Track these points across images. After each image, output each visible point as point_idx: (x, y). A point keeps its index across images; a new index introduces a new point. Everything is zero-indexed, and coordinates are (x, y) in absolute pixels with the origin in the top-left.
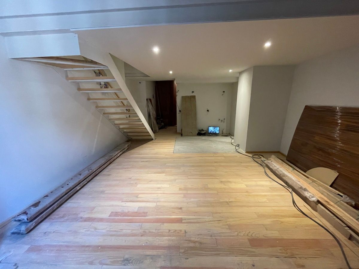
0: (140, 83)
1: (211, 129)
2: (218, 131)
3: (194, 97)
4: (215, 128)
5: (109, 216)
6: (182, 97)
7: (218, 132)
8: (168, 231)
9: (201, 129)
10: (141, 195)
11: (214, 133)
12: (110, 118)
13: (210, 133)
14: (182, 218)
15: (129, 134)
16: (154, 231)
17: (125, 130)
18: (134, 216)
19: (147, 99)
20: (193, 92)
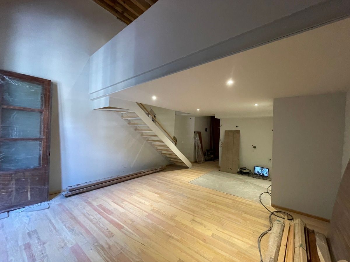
0: (191, 118)
1: (258, 169)
2: (266, 173)
3: (238, 132)
4: (262, 169)
5: (97, 206)
6: (226, 131)
7: (266, 175)
8: (106, 229)
9: (244, 167)
10: (126, 202)
11: (261, 175)
12: (152, 144)
13: (256, 174)
14: (124, 227)
15: (172, 160)
16: (101, 225)
17: (168, 156)
18: (105, 212)
19: (195, 132)
20: (237, 127)
